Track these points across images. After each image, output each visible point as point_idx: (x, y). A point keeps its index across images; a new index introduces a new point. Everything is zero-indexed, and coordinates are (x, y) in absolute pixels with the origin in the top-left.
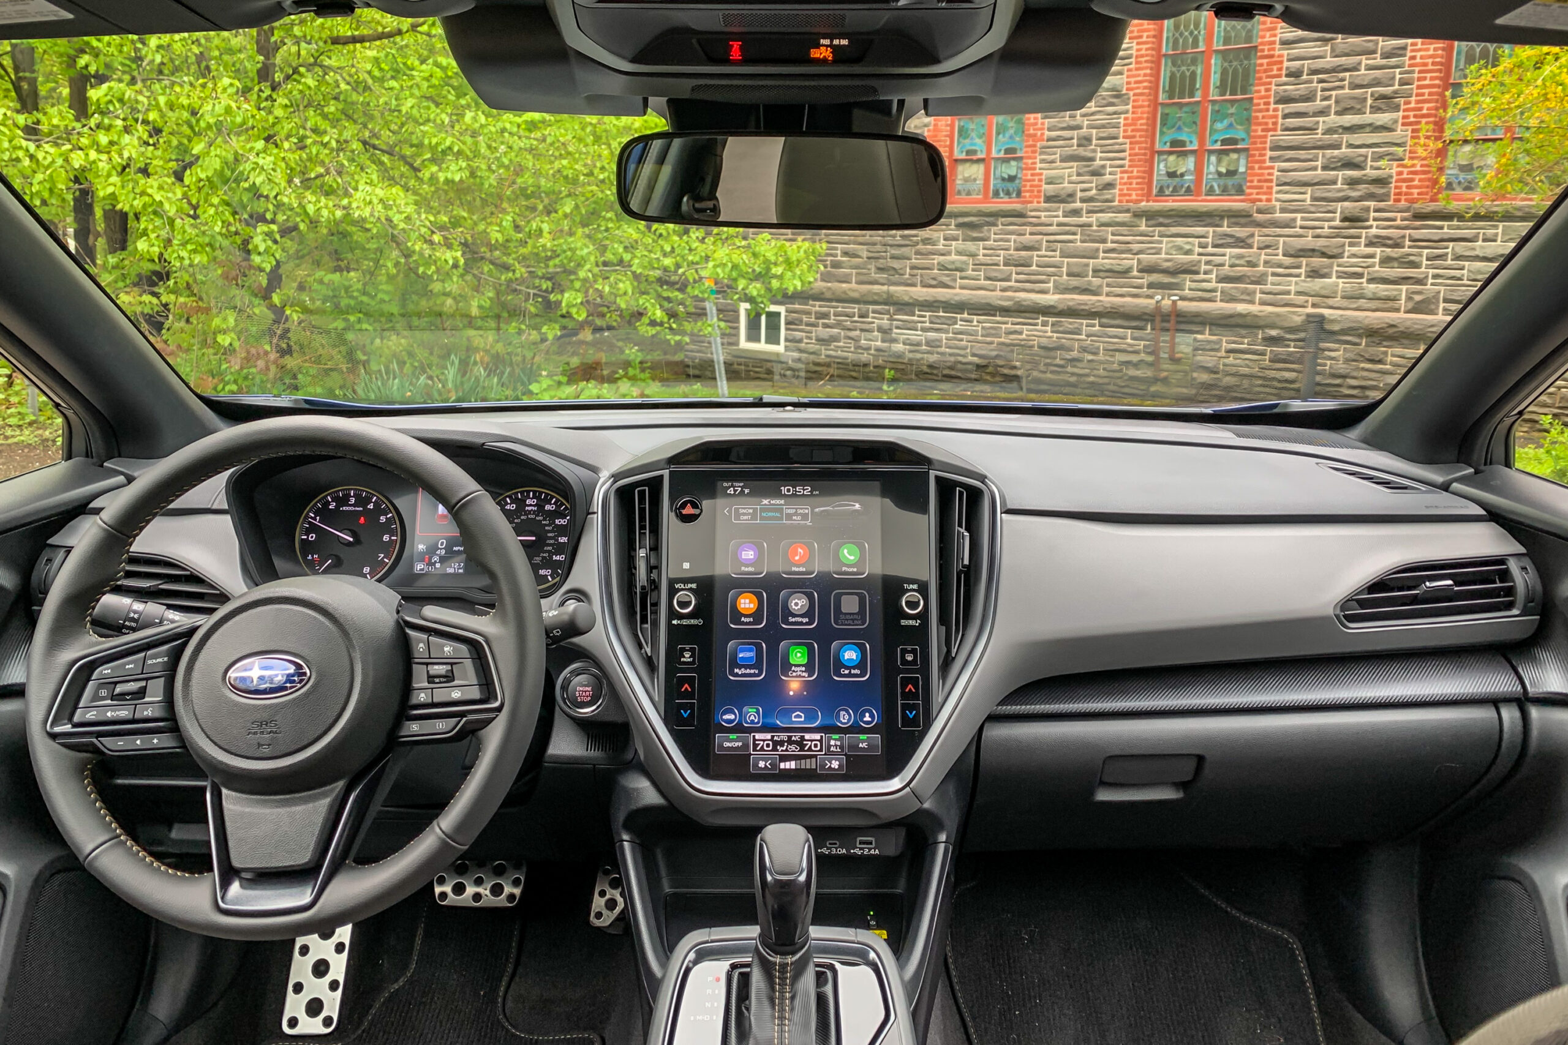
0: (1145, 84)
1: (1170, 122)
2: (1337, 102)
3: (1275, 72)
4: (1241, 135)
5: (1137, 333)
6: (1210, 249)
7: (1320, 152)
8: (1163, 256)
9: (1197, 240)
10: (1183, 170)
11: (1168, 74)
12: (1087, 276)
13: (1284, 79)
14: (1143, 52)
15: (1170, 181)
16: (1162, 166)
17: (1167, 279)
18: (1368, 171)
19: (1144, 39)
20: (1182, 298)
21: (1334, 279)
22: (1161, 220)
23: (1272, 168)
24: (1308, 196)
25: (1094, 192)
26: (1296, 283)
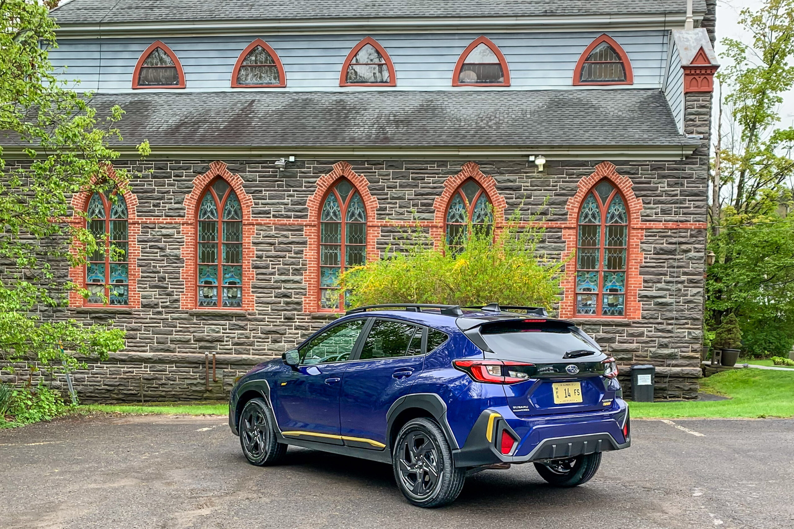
0: (192, 255)
1: (203, 273)
2: (278, 270)
3: (251, 255)
4: (238, 281)
5: (195, 370)
6: (228, 331)
7: (273, 290)
8: (206, 334)
9: (221, 327)
10: (212, 295)
11: (201, 251)
12: (168, 343)
13: (255, 259)
14: (189, 240)
15: (205, 299)
16: (201, 292)
17: (208, 345)
18: (293, 299)
19: (189, 235)
20: (217, 353)
21: (283, 343)
22: (204, 317)
23: (254, 296)
24: (270, 308)
25: (168, 303)
26: (268, 345)
